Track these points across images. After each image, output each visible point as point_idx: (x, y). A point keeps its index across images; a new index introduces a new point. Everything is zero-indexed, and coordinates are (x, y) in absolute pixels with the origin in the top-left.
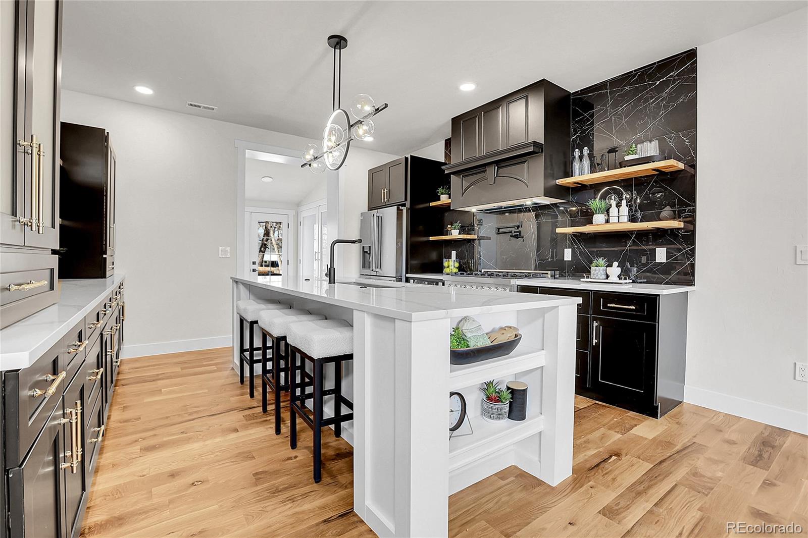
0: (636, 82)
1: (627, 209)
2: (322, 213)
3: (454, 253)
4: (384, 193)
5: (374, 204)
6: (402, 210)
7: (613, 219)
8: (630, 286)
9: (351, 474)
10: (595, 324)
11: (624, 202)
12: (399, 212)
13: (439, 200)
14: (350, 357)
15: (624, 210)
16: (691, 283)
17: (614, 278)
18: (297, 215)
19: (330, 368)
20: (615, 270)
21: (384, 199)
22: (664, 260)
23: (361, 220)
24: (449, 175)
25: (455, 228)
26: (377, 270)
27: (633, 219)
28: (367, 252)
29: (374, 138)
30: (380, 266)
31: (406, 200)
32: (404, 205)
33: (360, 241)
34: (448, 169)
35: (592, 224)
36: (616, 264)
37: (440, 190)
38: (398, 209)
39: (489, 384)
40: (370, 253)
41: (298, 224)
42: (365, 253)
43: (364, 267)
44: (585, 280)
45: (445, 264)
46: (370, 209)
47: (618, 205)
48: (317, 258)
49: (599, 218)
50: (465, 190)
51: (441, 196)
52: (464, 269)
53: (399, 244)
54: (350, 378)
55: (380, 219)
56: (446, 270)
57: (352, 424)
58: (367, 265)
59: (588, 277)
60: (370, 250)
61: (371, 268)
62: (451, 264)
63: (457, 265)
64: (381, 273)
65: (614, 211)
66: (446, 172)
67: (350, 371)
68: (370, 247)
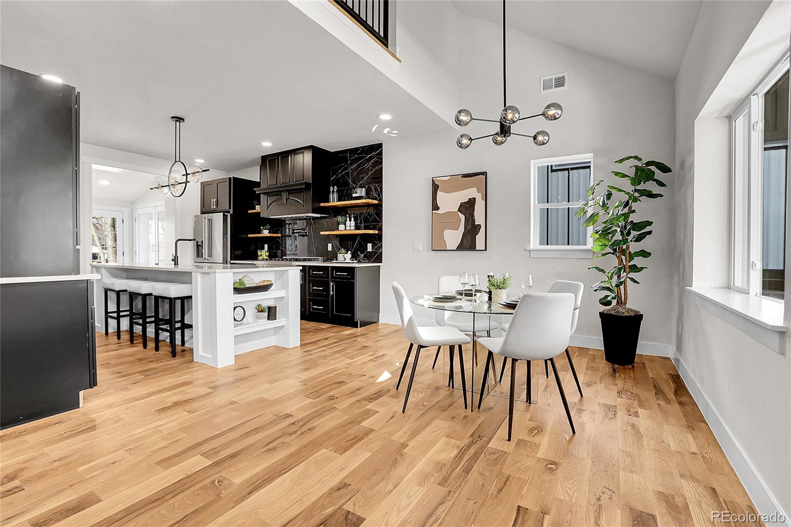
0: (360, 154)
1: (354, 222)
2: (158, 212)
3: (266, 246)
4: (213, 201)
5: (206, 210)
6: (227, 216)
7: (348, 228)
8: (356, 264)
9: (192, 355)
10: (331, 284)
11: (352, 219)
12: (225, 217)
13: (255, 209)
14: (190, 297)
15: (353, 223)
16: (380, 261)
17: (348, 260)
18: (132, 212)
19: (178, 303)
20: (349, 255)
21: (213, 206)
22: (371, 250)
23: (195, 221)
24: (259, 195)
25: (266, 229)
26: (209, 258)
27: (357, 228)
28: (200, 245)
29: (205, 160)
30: (210, 255)
31: (230, 208)
32: (229, 212)
33: (195, 240)
34: (258, 190)
35: (338, 229)
36: (349, 252)
37: (255, 202)
38: (224, 215)
39: (259, 305)
40: (202, 247)
41: (133, 220)
42: (199, 247)
43: (198, 256)
44: (335, 261)
45: (259, 253)
46: (203, 213)
47: (350, 220)
48: (154, 250)
49: (342, 227)
50: (270, 205)
51: (257, 206)
52: (272, 256)
53: (225, 239)
54: (190, 312)
55: (210, 221)
56: (260, 258)
57: (192, 329)
58: (200, 255)
59: (337, 260)
60: (202, 244)
61: (204, 257)
62: (264, 253)
63: (267, 254)
64: (211, 260)
65: (348, 223)
66: (257, 193)
67: (190, 308)
68: (202, 241)
